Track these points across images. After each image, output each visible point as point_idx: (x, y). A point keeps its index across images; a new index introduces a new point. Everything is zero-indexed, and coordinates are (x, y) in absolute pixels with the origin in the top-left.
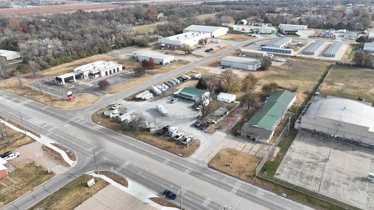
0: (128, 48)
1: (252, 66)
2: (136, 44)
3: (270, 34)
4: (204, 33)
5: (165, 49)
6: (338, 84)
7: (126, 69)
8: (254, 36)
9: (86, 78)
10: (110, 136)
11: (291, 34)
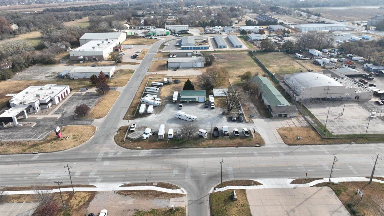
0: (30, 67)
1: (200, 63)
2: (38, 63)
3: (167, 35)
4: (113, 40)
5: (84, 62)
6: (272, 66)
7: (73, 90)
8: (156, 39)
9: (38, 111)
10: (171, 155)
11: (184, 33)
